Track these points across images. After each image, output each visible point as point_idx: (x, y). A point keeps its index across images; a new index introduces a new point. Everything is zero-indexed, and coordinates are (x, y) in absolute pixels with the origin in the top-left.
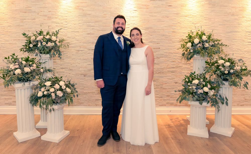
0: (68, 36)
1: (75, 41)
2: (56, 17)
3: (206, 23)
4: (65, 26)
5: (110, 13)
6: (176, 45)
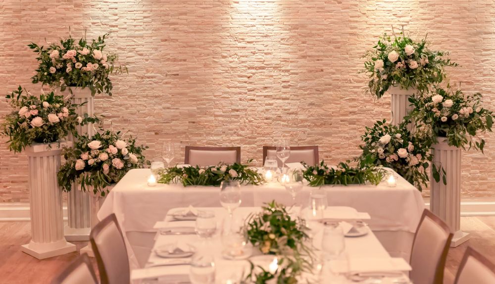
0: (119, 46)
1: (136, 57)
2: (94, 3)
3: (425, 14)
4: (114, 24)
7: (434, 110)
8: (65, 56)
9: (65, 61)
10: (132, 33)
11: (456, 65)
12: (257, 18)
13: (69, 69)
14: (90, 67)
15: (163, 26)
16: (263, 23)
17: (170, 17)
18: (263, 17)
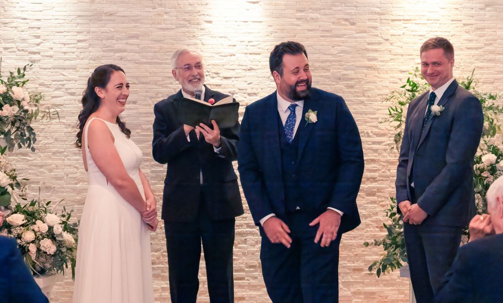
0: (41, 81)
2: (7, 20)
3: (471, 41)
4: (35, 49)
6: (379, 110)
7: (485, 174)
10: (61, 63)
14: (8, 111)
15: (105, 54)
16: (246, 51)
17: (114, 42)
18: (246, 43)
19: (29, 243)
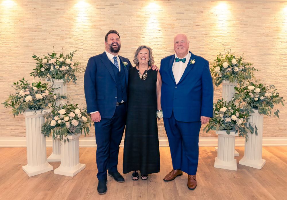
0: (83, 59)
2: (71, 36)
3: (238, 44)
4: (81, 47)
5: (131, 33)
7: (250, 94)
8: (50, 62)
9: (50, 65)
10: (90, 52)
11: (258, 70)
12: (153, 45)
13: (52, 69)
14: (64, 68)
16: (157, 48)
18: (157, 45)
19: (66, 122)
